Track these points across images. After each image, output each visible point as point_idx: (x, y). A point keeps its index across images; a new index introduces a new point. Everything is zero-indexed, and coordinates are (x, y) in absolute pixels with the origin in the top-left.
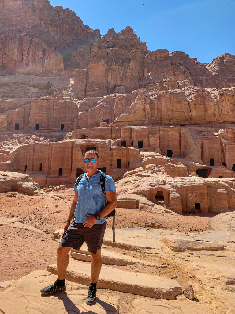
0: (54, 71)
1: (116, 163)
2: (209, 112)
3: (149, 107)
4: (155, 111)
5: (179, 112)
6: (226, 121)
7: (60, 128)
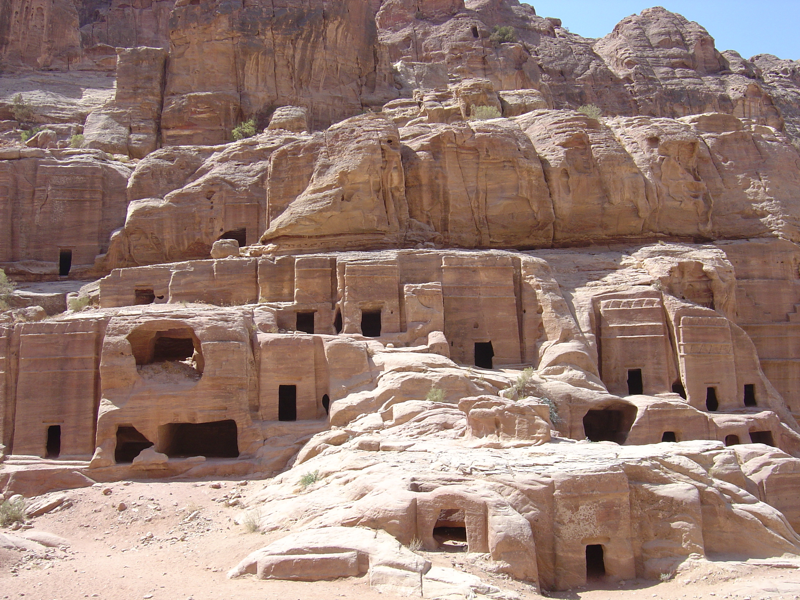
0: (44, 56)
1: (276, 400)
2: (616, 199)
3: (400, 183)
4: (421, 198)
5: (509, 198)
6: (675, 232)
7: (55, 267)
